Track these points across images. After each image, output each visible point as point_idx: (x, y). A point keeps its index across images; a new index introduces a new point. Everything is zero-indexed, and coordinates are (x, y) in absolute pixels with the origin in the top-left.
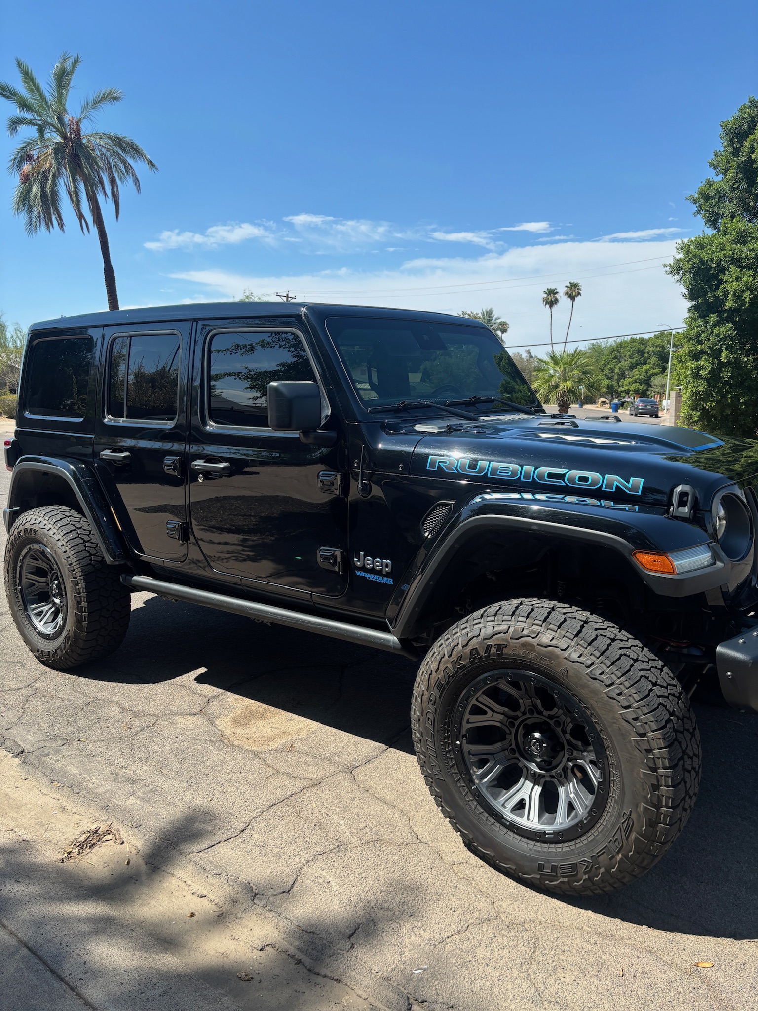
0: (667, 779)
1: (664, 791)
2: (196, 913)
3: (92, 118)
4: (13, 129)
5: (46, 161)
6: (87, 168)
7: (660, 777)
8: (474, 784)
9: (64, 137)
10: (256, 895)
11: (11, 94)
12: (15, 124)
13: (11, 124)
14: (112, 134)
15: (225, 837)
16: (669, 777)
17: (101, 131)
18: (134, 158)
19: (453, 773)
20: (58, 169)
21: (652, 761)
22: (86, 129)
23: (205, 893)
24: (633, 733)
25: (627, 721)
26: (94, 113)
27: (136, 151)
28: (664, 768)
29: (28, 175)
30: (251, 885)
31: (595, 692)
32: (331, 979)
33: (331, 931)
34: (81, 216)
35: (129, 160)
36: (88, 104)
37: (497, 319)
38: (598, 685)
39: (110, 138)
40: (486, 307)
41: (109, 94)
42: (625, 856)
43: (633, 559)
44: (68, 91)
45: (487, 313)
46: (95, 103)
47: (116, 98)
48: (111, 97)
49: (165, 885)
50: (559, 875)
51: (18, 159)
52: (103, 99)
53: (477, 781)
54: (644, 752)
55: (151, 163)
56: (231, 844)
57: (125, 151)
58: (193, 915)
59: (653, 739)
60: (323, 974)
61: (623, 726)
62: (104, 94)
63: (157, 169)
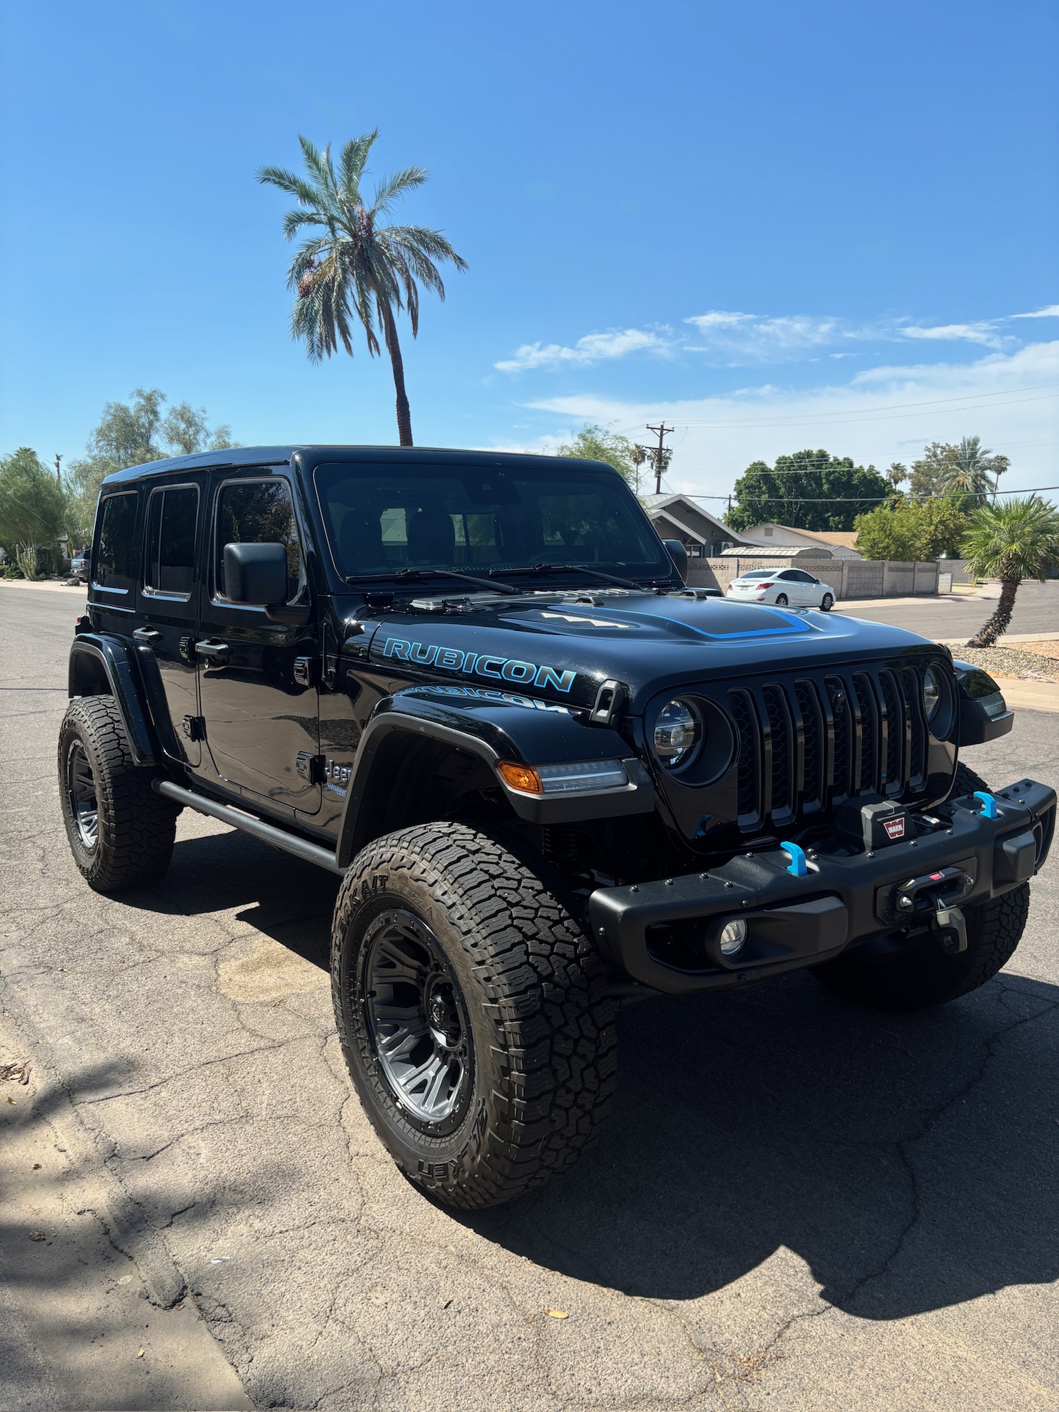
0: (518, 1060)
1: (515, 1077)
2: (43, 1166)
3: (389, 209)
4: (290, 230)
5: (330, 267)
6: (380, 275)
7: (511, 1058)
8: (377, 1054)
9: (354, 236)
10: (115, 1155)
11: (290, 182)
12: (294, 221)
13: (288, 223)
14: (412, 227)
15: (130, 1090)
16: (520, 1058)
17: (397, 226)
18: (439, 258)
19: (358, 1038)
20: (344, 278)
21: (502, 1036)
22: (381, 224)
23: (66, 1147)
24: (484, 998)
25: (479, 982)
26: (390, 202)
27: (442, 246)
28: (516, 1047)
29: (308, 286)
30: (118, 1145)
31: (453, 941)
32: (126, 1255)
33: (160, 1206)
34: (371, 336)
35: (433, 260)
36: (384, 190)
37: (986, 452)
38: (455, 932)
39: (409, 232)
40: (970, 436)
41: (411, 174)
42: (483, 1158)
43: (498, 772)
44: (360, 174)
45: (969, 443)
46: (393, 188)
47: (419, 180)
48: (412, 179)
49: (34, 1133)
50: (435, 1178)
51: (297, 268)
52: (403, 182)
53: (381, 1052)
54: (493, 1022)
55: (459, 261)
56: (129, 1099)
57: (429, 250)
58: (37, 1167)
59: (505, 1008)
60: (120, 1248)
61: (475, 987)
62: (404, 175)
63: (467, 267)
